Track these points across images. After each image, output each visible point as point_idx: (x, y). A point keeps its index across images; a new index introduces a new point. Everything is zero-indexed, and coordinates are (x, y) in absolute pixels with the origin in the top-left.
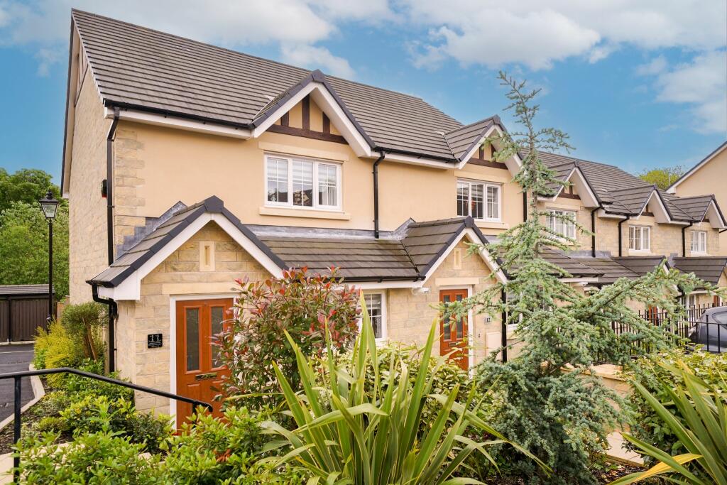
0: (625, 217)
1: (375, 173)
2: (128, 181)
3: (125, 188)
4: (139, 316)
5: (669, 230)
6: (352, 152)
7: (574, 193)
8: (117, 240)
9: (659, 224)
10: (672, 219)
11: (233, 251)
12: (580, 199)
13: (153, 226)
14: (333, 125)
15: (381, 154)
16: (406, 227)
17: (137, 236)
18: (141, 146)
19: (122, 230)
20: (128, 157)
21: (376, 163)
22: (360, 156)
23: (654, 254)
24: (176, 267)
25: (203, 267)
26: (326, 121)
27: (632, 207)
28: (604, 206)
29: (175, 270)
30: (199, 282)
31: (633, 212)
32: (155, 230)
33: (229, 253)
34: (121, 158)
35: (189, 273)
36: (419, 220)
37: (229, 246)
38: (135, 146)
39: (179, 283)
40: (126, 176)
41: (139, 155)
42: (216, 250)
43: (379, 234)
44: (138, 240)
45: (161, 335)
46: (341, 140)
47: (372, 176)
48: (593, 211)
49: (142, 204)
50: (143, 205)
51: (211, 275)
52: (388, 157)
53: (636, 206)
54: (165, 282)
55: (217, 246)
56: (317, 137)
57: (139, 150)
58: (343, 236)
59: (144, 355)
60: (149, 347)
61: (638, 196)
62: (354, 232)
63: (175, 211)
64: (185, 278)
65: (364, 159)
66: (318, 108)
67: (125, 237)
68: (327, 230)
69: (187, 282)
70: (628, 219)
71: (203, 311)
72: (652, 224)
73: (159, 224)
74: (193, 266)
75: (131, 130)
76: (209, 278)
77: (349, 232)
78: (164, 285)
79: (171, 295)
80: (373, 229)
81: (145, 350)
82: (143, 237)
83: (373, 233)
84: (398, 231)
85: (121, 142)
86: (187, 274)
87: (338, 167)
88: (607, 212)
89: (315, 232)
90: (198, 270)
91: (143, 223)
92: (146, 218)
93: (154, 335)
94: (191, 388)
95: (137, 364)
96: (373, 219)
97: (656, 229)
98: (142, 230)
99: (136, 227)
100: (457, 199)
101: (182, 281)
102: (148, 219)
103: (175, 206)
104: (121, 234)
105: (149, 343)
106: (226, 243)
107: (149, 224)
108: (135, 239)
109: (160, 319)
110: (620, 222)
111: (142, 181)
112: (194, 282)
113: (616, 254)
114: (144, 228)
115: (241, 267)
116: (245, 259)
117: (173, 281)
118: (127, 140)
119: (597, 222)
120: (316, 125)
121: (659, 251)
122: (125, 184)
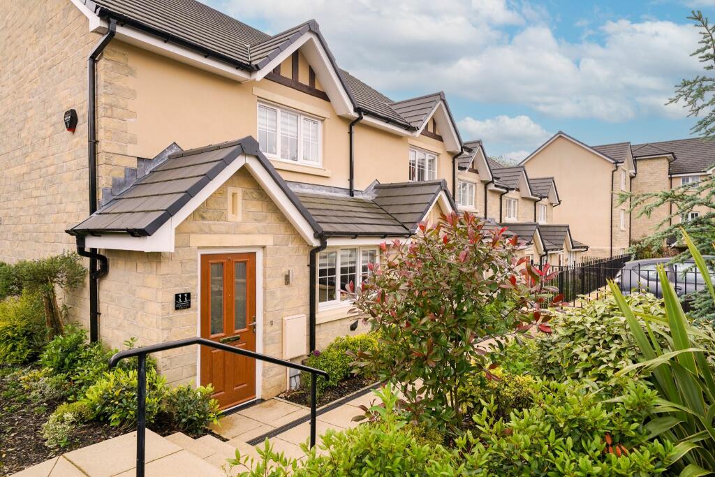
0: (505, 191)
1: (350, 133)
2: (118, 112)
3: (115, 120)
4: (166, 272)
5: (527, 202)
6: (333, 110)
7: (475, 168)
8: (103, 182)
9: (523, 198)
10: (532, 194)
11: (258, 200)
12: (478, 173)
13: (145, 169)
14: (318, 81)
15: (360, 114)
16: (373, 187)
17: (127, 179)
18: (131, 73)
19: (111, 170)
20: (118, 83)
21: (352, 124)
22: (340, 114)
23: (519, 222)
24: (205, 215)
25: (230, 217)
26: (312, 75)
27: (509, 182)
28: (495, 181)
29: (203, 218)
30: (227, 233)
31: (511, 187)
32: (147, 173)
33: (254, 202)
34: (110, 83)
35: (217, 222)
36: (383, 182)
37: (255, 195)
38: (126, 71)
39: (207, 233)
40: (116, 106)
41: (130, 82)
42: (243, 199)
43: (355, 193)
44: (129, 184)
45: (189, 295)
46: (324, 96)
47: (348, 135)
48: (486, 184)
49: (133, 141)
50: (135, 143)
51: (237, 225)
52: (366, 119)
53: (512, 182)
54: (193, 233)
55: (245, 193)
56: (304, 90)
57: (129, 76)
58: (324, 192)
59: (170, 319)
60: (177, 309)
61: (512, 174)
62: (333, 190)
63: (170, 153)
64: (214, 228)
65: (343, 118)
66: (305, 60)
67: (114, 179)
68: (310, 186)
69: (215, 233)
70: (507, 192)
71: (227, 266)
72: (518, 197)
73: (152, 167)
74: (221, 216)
75: (122, 51)
76: (236, 229)
77: (329, 189)
78: (192, 236)
79: (199, 248)
80: (348, 188)
81: (171, 312)
82: (134, 181)
83: (348, 192)
84: (366, 191)
85: (110, 64)
86: (215, 224)
87: (320, 122)
88: (496, 186)
89: (301, 187)
90: (226, 219)
91: (134, 164)
92: (138, 158)
93: (183, 295)
94: (215, 353)
95: (163, 329)
96: (349, 178)
97: (520, 200)
98: (133, 172)
99: (126, 168)
100: (408, 166)
101: (211, 232)
102: (140, 159)
103: (170, 147)
104: (109, 175)
105: (176, 303)
106: (252, 190)
107: (141, 166)
108: (126, 182)
109: (188, 275)
110: (502, 194)
111: (133, 114)
112: (222, 233)
113: (498, 221)
114: (136, 170)
115: (266, 218)
116: (270, 210)
117: (202, 231)
118: (117, 63)
119: (488, 192)
120: (304, 79)
121: (522, 219)
122: (115, 116)
